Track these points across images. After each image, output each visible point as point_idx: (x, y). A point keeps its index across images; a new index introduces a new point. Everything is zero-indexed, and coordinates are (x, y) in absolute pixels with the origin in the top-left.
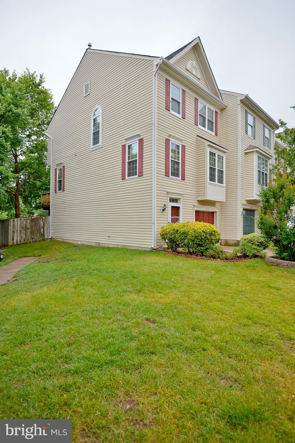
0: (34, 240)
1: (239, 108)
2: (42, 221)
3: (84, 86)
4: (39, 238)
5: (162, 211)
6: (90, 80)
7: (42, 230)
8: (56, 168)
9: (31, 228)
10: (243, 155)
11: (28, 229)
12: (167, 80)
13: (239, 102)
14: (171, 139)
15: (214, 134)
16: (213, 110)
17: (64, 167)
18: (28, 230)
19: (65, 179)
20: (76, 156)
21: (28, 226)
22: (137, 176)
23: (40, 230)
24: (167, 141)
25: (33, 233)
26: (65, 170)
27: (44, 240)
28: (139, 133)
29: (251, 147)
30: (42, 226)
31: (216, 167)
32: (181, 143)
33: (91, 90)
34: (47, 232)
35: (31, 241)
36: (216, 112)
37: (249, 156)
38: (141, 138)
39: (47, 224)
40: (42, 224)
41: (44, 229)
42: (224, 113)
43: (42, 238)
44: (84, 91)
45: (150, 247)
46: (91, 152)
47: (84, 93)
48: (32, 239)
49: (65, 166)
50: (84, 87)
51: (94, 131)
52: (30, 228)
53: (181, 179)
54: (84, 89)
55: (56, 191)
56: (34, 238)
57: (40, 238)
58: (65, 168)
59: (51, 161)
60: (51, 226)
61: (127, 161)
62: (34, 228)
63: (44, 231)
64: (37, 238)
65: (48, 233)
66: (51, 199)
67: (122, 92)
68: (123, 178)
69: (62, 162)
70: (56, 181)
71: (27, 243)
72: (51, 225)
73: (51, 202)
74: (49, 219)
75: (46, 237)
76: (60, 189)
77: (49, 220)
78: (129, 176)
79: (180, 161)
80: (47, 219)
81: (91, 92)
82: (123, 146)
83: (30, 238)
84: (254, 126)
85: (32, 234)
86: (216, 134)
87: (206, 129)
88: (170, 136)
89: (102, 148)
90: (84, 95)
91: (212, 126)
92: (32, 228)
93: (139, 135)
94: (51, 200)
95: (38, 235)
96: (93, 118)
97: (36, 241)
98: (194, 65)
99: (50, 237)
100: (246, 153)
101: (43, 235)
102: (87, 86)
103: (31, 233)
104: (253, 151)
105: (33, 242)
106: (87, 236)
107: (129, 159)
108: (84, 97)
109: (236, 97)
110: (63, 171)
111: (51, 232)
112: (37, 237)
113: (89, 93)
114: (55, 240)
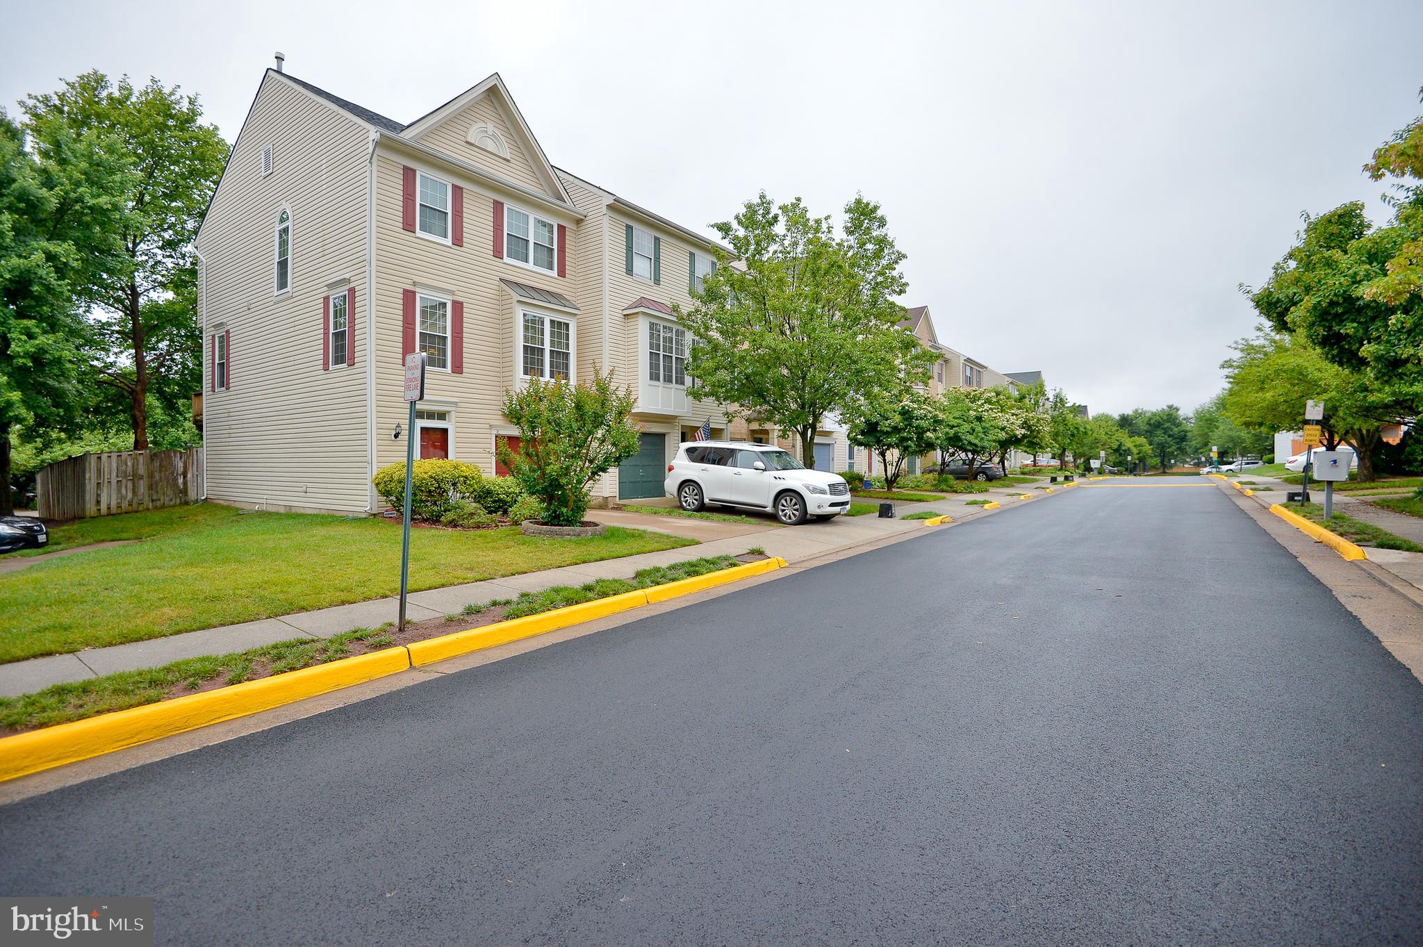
0: (158, 504)
1: (606, 221)
2: (181, 458)
3: (262, 152)
4: (171, 500)
5: (393, 438)
6: (274, 143)
7: (181, 481)
8: (213, 333)
9: (148, 477)
10: (620, 319)
11: (141, 477)
12: (406, 169)
13: (604, 210)
14: (417, 290)
15: (554, 273)
16: (552, 223)
17: (228, 332)
18: (142, 482)
19: (231, 360)
20: (249, 309)
21: (142, 470)
22: (345, 365)
23: (175, 479)
24: (409, 297)
25: (154, 487)
26: (231, 339)
27: (187, 503)
28: (347, 276)
29: (642, 302)
30: (181, 470)
31: (547, 347)
32: (450, 298)
33: (275, 165)
34: (195, 484)
35: (150, 506)
36: (562, 229)
37: (631, 320)
38: (352, 285)
39: (195, 466)
40: (181, 465)
41: (185, 477)
42: (583, 227)
43: (180, 498)
44: (263, 165)
45: (362, 509)
46: (275, 304)
47: (263, 169)
48: (153, 501)
49: (231, 331)
50: (263, 156)
51: (280, 258)
52: (145, 476)
53: (450, 372)
54: (263, 160)
55: (213, 387)
56: (159, 500)
57: (176, 498)
58: (231, 335)
59: (205, 316)
60: (205, 472)
61: (332, 331)
62: (157, 476)
63: (185, 483)
64: (167, 499)
65: (199, 487)
66: (204, 408)
67: (324, 182)
68: (326, 368)
69: (224, 321)
70: (213, 363)
71: (137, 512)
72: (205, 468)
73: (204, 414)
74: (200, 455)
75: (192, 495)
76: (222, 385)
77: (200, 457)
78: (336, 363)
79: (449, 334)
80: (195, 453)
81: (275, 169)
82: (325, 298)
83: (147, 498)
84: (655, 257)
85: (152, 490)
86: (562, 273)
87: (531, 265)
88: (415, 284)
89: (292, 297)
90: (264, 174)
91: (552, 257)
92: (151, 476)
93: (349, 281)
94: (204, 410)
95: (170, 492)
96: (278, 227)
97: (163, 507)
98: (490, 132)
99: (203, 498)
100: (628, 315)
101: (185, 491)
102: (267, 153)
103: (151, 487)
104: (637, 313)
105: (156, 508)
106: (270, 492)
107: (336, 328)
108: (262, 178)
109: (600, 198)
110: (225, 341)
111: (205, 485)
112: (166, 497)
113: (270, 171)
114: (216, 505)
